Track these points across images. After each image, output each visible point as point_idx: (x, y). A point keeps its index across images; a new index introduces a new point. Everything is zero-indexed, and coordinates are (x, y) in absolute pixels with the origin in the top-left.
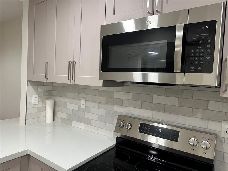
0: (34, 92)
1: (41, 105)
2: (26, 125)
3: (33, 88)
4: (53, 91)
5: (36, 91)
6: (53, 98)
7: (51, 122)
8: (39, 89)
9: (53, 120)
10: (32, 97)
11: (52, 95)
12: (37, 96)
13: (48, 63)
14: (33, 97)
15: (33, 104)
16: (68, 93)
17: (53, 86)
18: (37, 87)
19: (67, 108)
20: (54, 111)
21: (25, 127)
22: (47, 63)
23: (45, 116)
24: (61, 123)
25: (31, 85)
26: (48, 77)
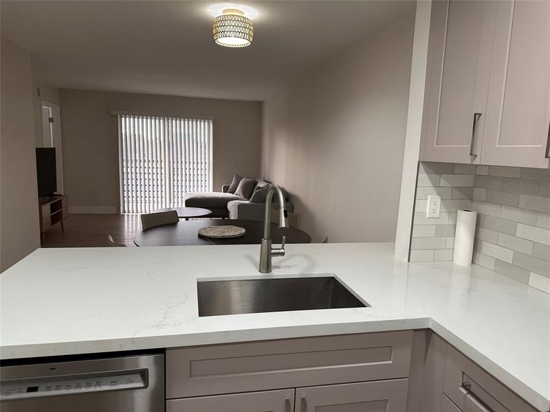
0: (432, 189)
1: (446, 220)
2: (409, 261)
3: (430, 178)
4: (476, 190)
5: (437, 186)
6: (475, 205)
7: (467, 266)
8: (443, 183)
9: (472, 262)
10: (427, 199)
11: (472, 199)
12: (438, 199)
13: (480, 115)
14: (429, 200)
15: (427, 216)
16: (521, 195)
17: (477, 177)
18: (438, 176)
19: (515, 236)
20: (475, 239)
21: (409, 265)
22: (477, 116)
23: (453, 249)
24: (495, 271)
25: (427, 173)
26: (478, 152)
